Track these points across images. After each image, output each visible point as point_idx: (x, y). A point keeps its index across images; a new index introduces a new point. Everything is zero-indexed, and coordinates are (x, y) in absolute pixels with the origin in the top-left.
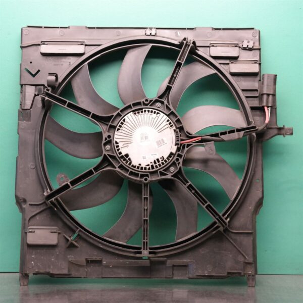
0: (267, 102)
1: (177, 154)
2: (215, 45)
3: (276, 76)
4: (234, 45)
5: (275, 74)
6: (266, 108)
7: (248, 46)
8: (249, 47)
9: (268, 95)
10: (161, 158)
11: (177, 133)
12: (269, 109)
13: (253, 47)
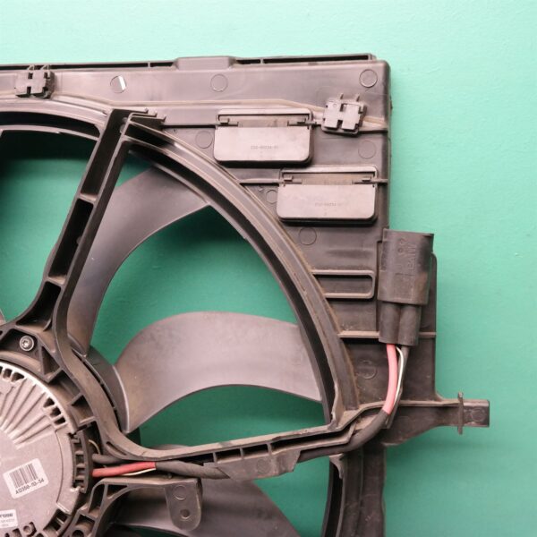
0: (396, 330)
1: (77, 517)
2: (233, 120)
3: (430, 238)
4: (295, 120)
5: (427, 231)
6: (391, 351)
7: (340, 122)
8: (344, 126)
9: (400, 306)
10: (25, 528)
11: (78, 446)
12: (402, 354)
13: (358, 126)
